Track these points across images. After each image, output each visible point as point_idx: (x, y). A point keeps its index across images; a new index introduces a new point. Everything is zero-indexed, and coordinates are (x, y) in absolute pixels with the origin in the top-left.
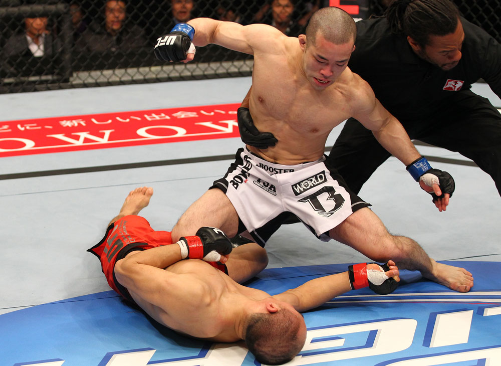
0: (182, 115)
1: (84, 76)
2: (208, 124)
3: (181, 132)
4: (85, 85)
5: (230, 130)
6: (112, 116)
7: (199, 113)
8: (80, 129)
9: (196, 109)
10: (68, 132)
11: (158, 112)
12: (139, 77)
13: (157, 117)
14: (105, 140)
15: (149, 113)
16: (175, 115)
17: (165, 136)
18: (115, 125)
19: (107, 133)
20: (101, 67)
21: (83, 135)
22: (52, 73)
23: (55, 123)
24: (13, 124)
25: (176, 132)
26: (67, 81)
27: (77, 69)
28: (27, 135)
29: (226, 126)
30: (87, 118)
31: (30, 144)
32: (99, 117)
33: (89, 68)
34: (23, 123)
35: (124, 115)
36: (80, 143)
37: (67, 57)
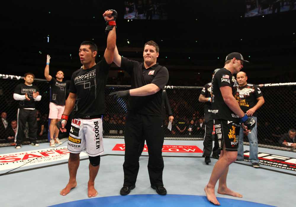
0: (180, 147)
2: (185, 149)
3: (178, 150)
5: (188, 151)
7: (184, 147)
9: (183, 146)
11: (175, 146)
13: (175, 147)
15: (174, 146)
16: (179, 147)
17: (174, 151)
25: (176, 150)
29: (188, 150)
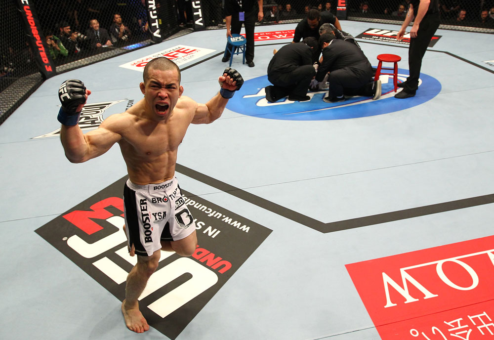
1: (281, 22)
4: (282, 24)
6: (287, 31)
8: (280, 34)
10: (277, 35)
12: (294, 22)
14: (285, 37)
18: (288, 33)
19: (286, 35)
20: (285, 20)
21: (280, 36)
22: (274, 21)
23: (274, 33)
24: (265, 33)
26: (277, 22)
27: (280, 20)
28: (267, 35)
30: (281, 32)
31: (268, 38)
32: (284, 31)
33: (282, 20)
34: (267, 33)
35: (290, 31)
36: (279, 37)
37: (278, 17)
